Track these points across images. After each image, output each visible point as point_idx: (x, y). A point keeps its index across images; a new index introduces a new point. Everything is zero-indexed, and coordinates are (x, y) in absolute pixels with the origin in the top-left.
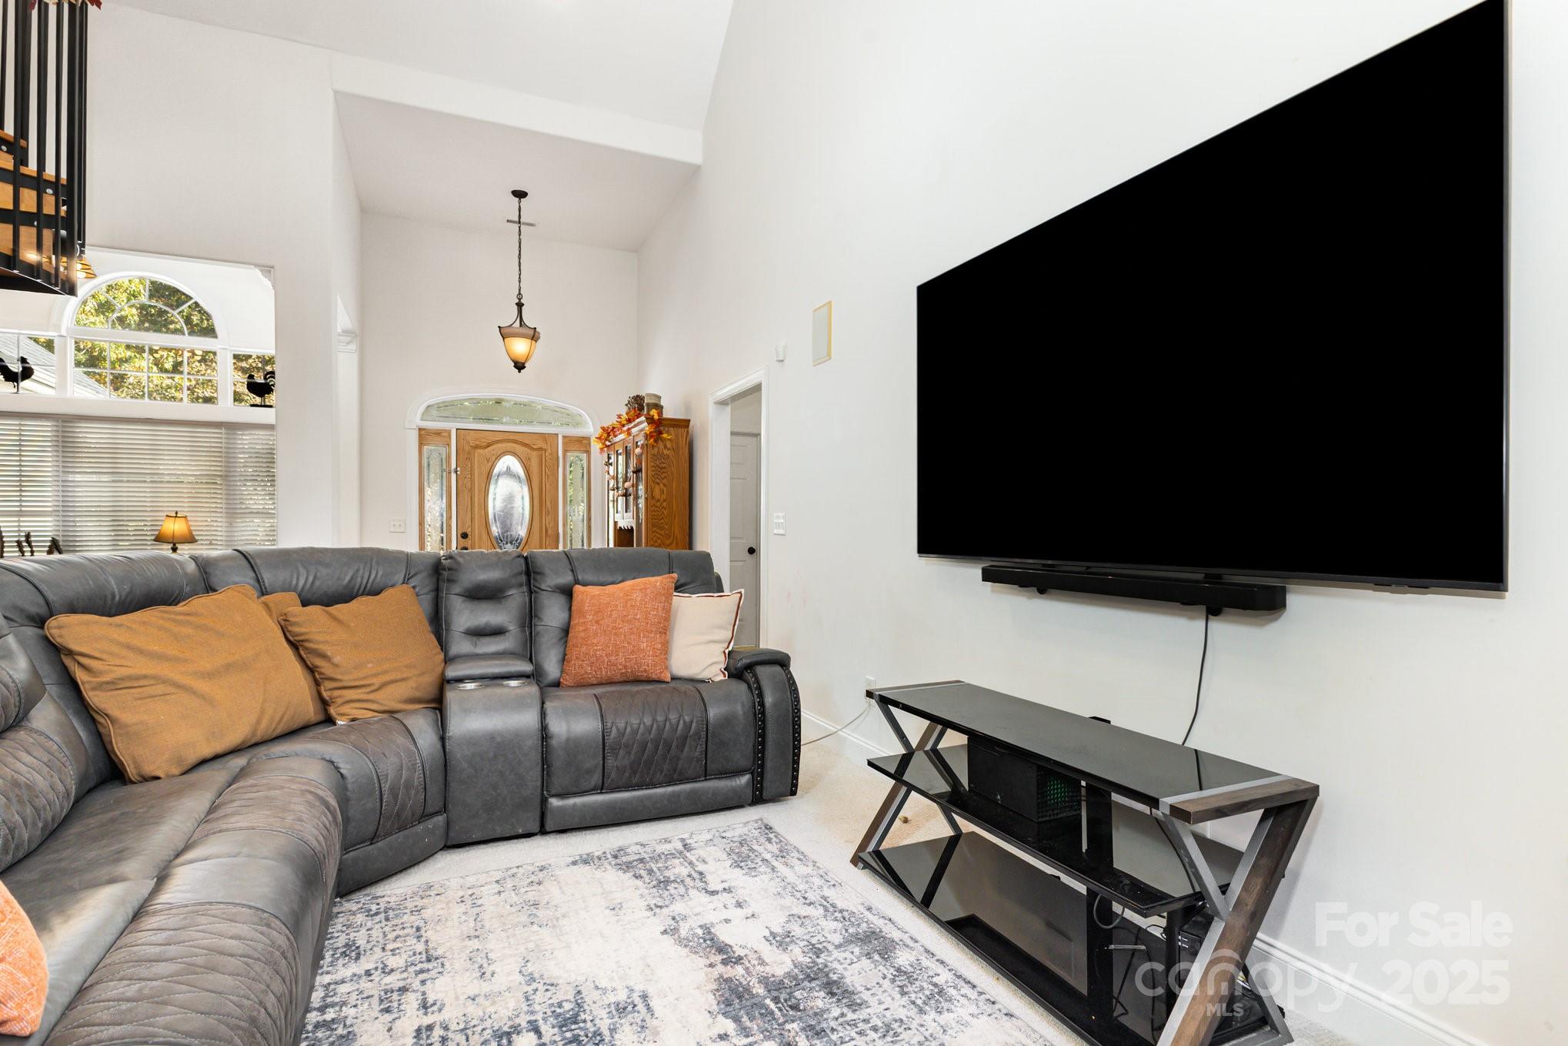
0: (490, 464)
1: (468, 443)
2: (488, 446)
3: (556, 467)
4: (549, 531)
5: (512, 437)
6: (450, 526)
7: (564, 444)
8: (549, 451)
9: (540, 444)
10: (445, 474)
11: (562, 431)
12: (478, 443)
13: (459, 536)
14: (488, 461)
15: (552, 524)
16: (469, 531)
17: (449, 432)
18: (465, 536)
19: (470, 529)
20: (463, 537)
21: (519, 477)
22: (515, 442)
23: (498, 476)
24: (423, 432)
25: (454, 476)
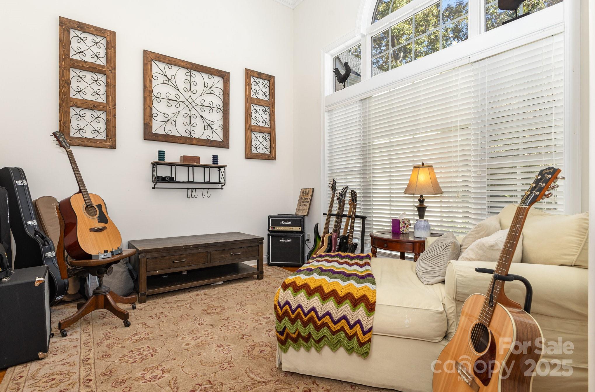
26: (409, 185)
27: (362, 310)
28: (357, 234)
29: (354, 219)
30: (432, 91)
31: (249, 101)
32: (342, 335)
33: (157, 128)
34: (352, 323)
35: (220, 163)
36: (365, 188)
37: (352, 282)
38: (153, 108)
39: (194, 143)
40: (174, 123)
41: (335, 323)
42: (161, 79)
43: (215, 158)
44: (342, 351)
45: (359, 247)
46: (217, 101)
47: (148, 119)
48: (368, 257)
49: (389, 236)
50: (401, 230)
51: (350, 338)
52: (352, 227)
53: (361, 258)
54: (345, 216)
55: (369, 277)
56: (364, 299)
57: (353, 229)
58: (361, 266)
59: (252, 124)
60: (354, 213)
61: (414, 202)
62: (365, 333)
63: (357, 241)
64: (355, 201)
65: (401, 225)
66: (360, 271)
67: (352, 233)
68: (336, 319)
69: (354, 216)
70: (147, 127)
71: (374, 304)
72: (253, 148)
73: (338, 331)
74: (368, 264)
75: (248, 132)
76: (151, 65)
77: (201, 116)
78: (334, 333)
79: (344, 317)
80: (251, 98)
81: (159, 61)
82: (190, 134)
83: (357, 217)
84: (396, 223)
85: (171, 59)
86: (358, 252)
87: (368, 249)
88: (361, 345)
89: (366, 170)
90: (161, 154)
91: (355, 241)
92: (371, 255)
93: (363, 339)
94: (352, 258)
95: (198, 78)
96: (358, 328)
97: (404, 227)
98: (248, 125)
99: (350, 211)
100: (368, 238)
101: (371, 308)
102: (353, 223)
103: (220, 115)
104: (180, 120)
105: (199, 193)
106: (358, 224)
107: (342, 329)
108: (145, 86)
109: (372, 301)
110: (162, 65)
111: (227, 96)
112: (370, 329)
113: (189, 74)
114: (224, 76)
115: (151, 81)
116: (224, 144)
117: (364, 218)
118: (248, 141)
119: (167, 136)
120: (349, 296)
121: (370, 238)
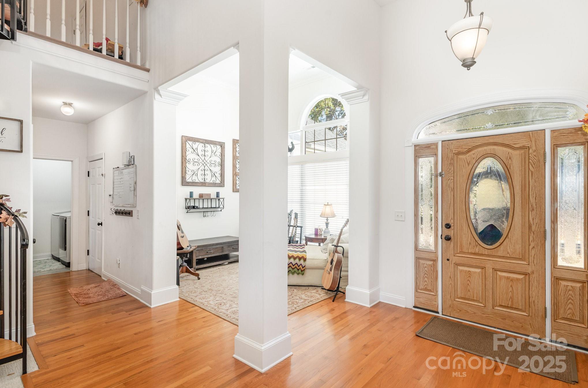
0: (471, 166)
1: (451, 151)
2: (469, 151)
3: (543, 163)
4: (533, 228)
5: (491, 141)
6: (437, 218)
7: (552, 138)
8: (534, 148)
9: (524, 142)
10: (433, 177)
11: (548, 126)
12: (459, 150)
13: (444, 226)
14: (468, 165)
15: (537, 221)
16: (451, 223)
17: (436, 145)
18: (448, 226)
19: (452, 221)
20: (446, 227)
21: (499, 175)
22: (495, 144)
23: (479, 176)
24: (417, 148)
25: (440, 179)
26: (322, 213)
27: (302, 261)
28: (298, 235)
29: (296, 228)
30: (333, 166)
31: (235, 158)
32: (296, 269)
33: (189, 179)
34: (299, 265)
35: (221, 196)
36: (302, 213)
37: (299, 253)
38: (187, 168)
39: (207, 185)
40: (196, 175)
41: (293, 266)
42: (191, 150)
43: (218, 194)
44: (296, 274)
45: (299, 242)
46: (218, 160)
47: (184, 174)
48: (304, 245)
49: (313, 236)
50: (318, 233)
51: (298, 270)
52: (296, 232)
53: (301, 246)
54: (292, 226)
55: (304, 251)
56: (303, 257)
57: (296, 233)
58: (301, 249)
59: (237, 172)
60: (296, 225)
61: (324, 220)
62: (303, 268)
63: (298, 239)
64: (297, 218)
65: (319, 231)
66: (301, 250)
67: (296, 235)
68: (294, 264)
69: (296, 226)
70: (183, 178)
71: (306, 259)
72: (237, 186)
73: (295, 268)
74: (304, 248)
75: (235, 176)
76: (186, 144)
77: (210, 170)
78: (293, 269)
79: (296, 263)
80: (236, 156)
81: (189, 141)
82: (205, 180)
83: (298, 227)
84: (316, 230)
85: (195, 139)
86: (299, 244)
87: (304, 242)
88: (302, 271)
89: (303, 204)
90: (191, 194)
91: (297, 239)
92: (305, 244)
93: (302, 269)
94: (297, 246)
95: (209, 147)
96: (301, 267)
97: (320, 232)
98: (235, 172)
99: (294, 224)
100: (304, 238)
101: (305, 260)
102: (296, 230)
103: (219, 168)
104: (200, 173)
105: (209, 214)
106: (299, 230)
107: (296, 267)
108: (182, 156)
109: (305, 258)
110: (190, 143)
111: (224, 156)
112: (304, 266)
113: (204, 146)
114: (222, 145)
115: (186, 153)
116: (222, 184)
117: (301, 227)
118: (235, 182)
119: (193, 182)
120: (298, 257)
121: (304, 237)
